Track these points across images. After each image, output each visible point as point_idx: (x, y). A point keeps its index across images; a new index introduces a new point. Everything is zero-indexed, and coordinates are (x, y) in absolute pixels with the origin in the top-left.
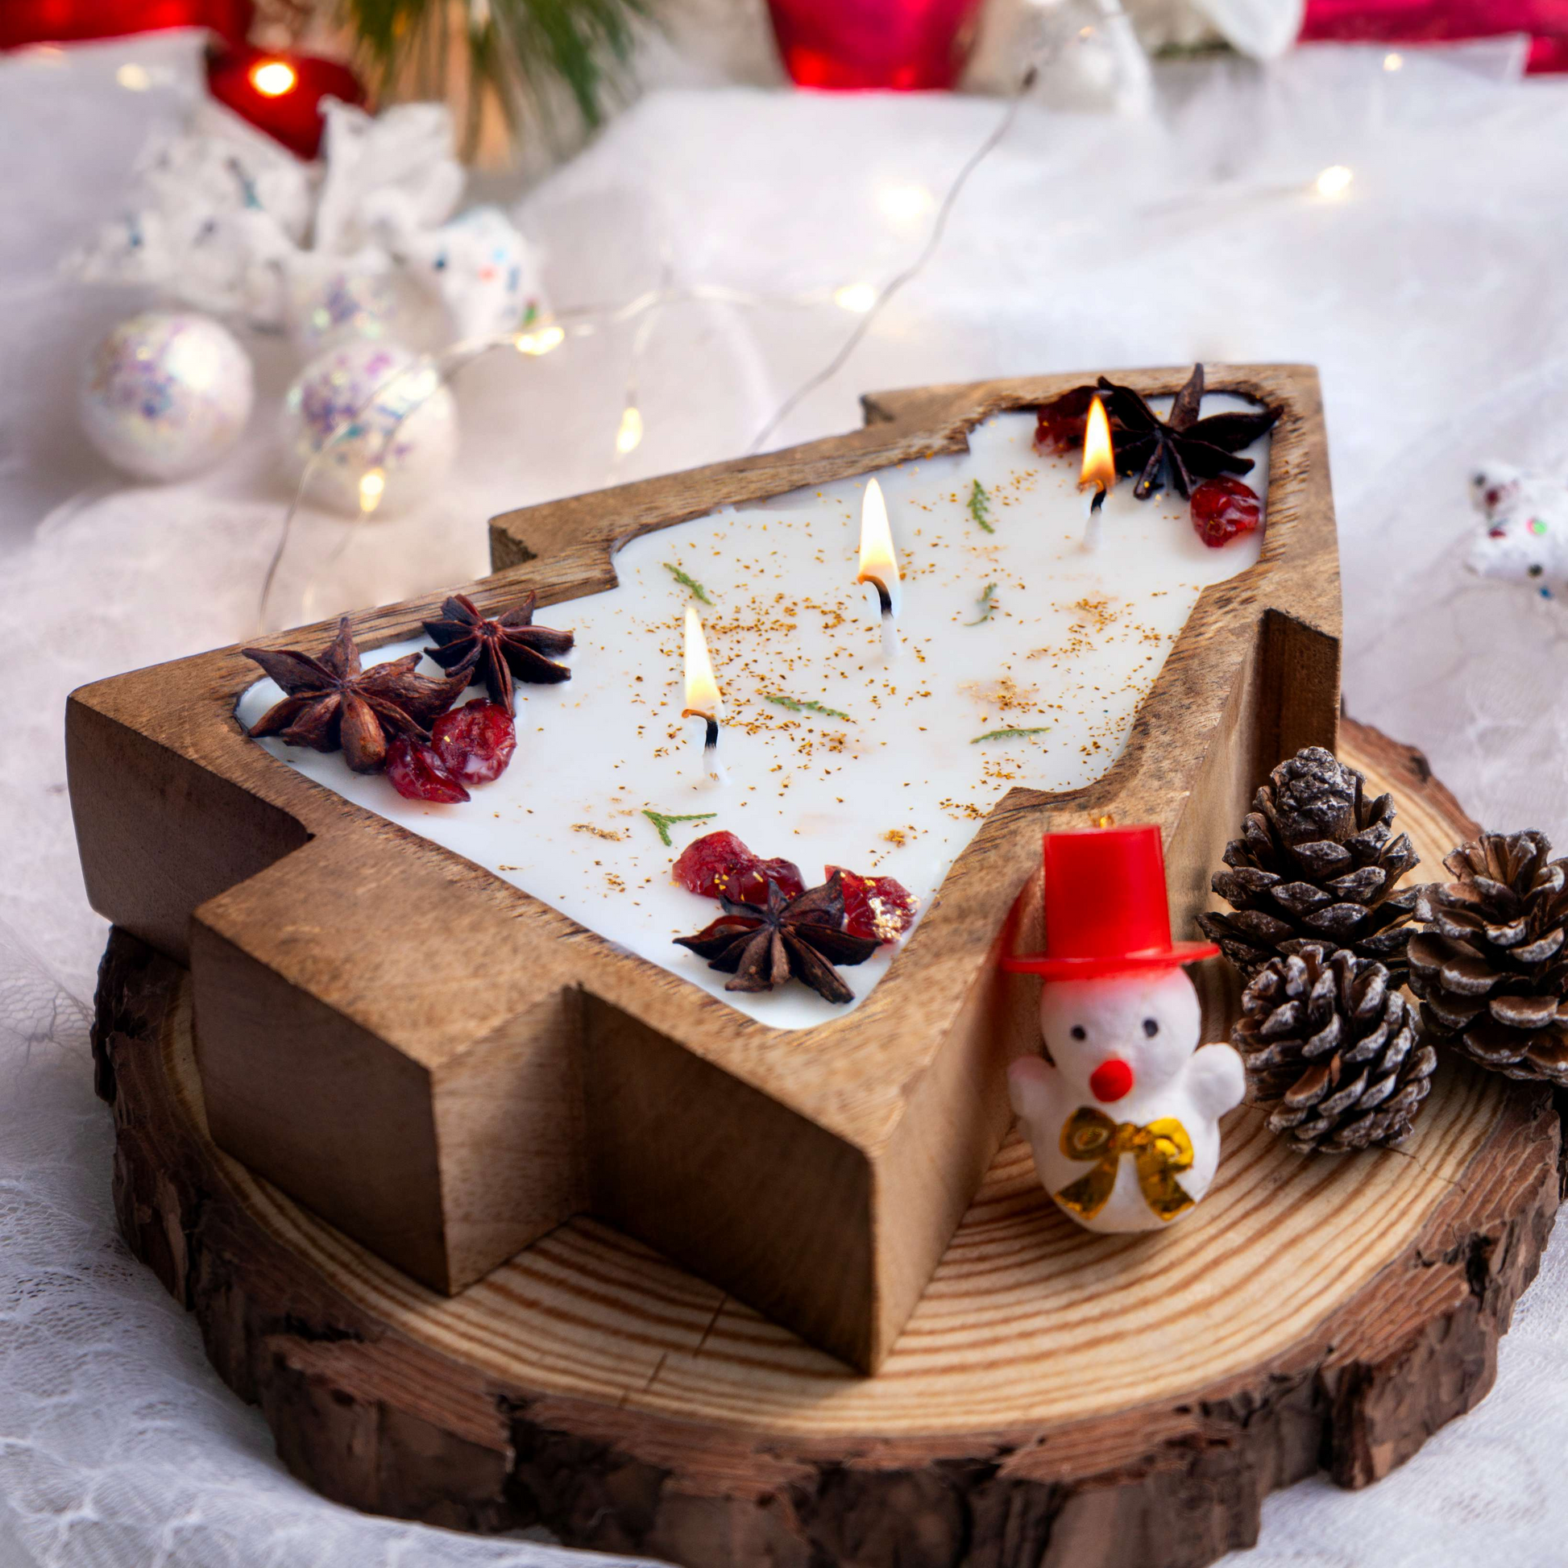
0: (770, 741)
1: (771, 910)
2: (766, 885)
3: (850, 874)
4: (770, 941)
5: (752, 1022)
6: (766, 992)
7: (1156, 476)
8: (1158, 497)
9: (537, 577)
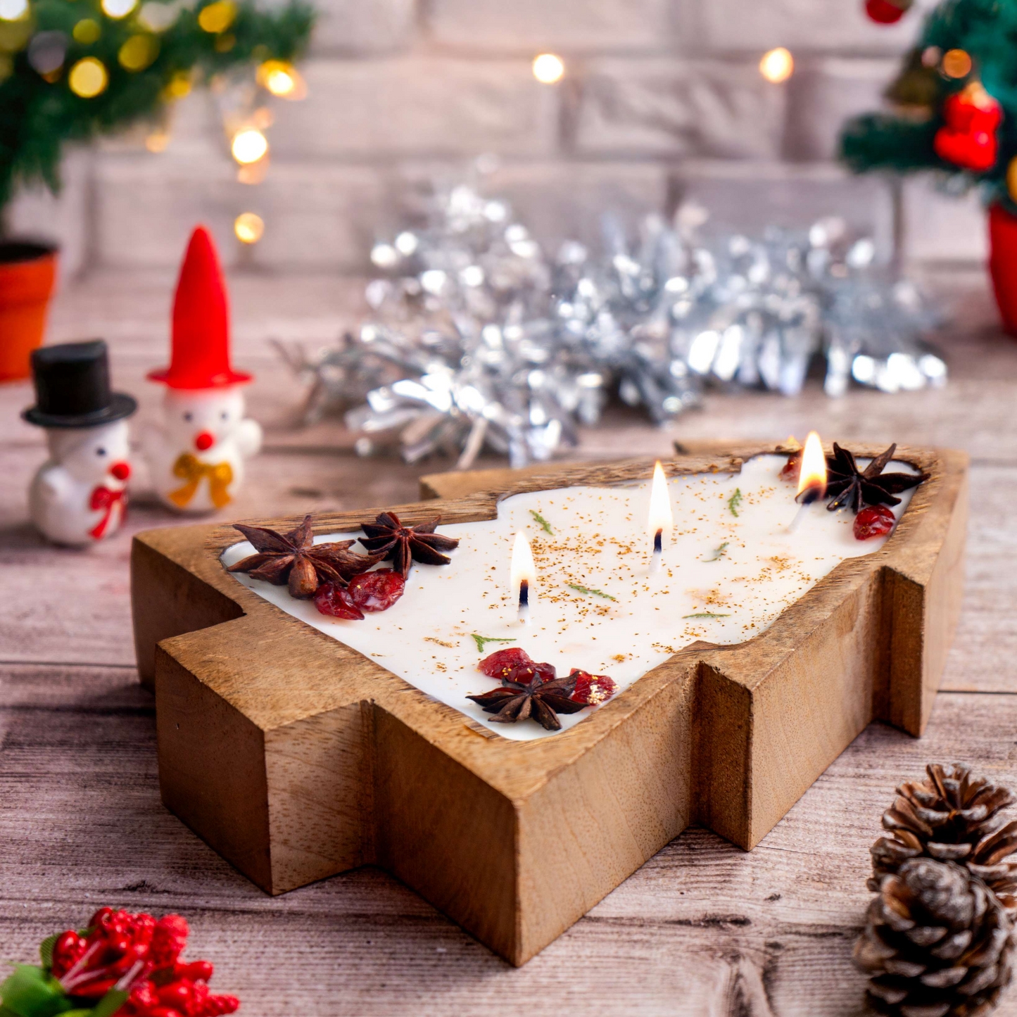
0: (563, 607)
1: (530, 687)
2: (533, 675)
3: (586, 674)
4: (524, 701)
5: (497, 735)
6: (511, 724)
7: (843, 500)
8: (840, 511)
9: (445, 508)
